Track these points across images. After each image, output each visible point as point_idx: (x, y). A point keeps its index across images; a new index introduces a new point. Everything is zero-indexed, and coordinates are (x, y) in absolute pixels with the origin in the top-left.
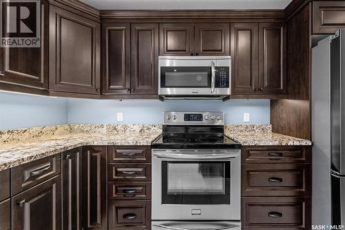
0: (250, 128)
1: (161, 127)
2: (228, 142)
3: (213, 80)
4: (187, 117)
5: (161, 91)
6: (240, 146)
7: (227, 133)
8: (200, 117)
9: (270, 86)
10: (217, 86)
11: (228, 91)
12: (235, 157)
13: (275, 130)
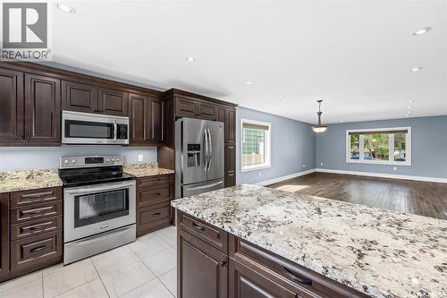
0: (143, 166)
1: (57, 171)
2: (126, 177)
3: (115, 132)
4: (88, 160)
5: (65, 140)
6: (135, 178)
7: (125, 171)
8: (101, 160)
9: (156, 138)
10: (118, 137)
11: (127, 142)
12: (132, 185)
13: (160, 166)
